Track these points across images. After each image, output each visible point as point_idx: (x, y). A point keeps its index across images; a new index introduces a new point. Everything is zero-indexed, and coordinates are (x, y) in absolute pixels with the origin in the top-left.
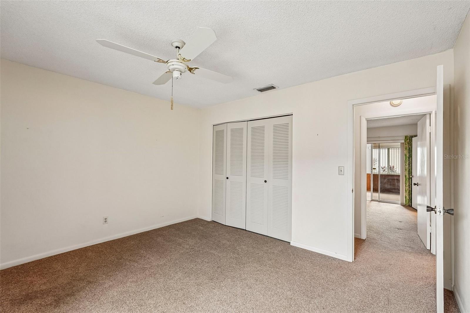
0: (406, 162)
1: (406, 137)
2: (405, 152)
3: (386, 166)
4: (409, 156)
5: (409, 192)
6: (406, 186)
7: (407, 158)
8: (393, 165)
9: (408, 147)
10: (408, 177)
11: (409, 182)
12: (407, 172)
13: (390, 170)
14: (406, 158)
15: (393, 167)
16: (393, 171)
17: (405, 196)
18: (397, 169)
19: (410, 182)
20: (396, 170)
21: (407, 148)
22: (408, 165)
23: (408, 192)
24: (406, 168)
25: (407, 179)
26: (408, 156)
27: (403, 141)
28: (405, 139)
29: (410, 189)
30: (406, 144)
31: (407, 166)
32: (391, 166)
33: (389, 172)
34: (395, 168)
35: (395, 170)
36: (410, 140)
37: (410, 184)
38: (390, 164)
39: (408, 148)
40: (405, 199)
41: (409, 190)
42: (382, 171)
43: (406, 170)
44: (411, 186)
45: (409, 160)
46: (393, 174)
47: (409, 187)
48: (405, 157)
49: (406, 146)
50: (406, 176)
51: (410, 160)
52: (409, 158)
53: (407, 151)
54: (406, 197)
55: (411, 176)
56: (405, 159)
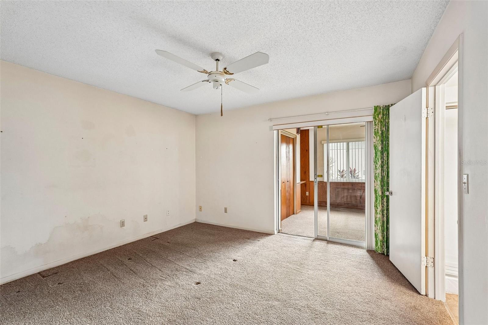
0: (375, 162)
1: (376, 108)
2: (374, 140)
3: (345, 169)
4: (382, 148)
5: (383, 226)
6: (376, 211)
7: (379, 154)
8: (354, 167)
9: (379, 129)
10: (380, 193)
11: (382, 204)
12: (379, 183)
13: (350, 175)
14: (376, 153)
15: (355, 170)
16: (354, 177)
17: (375, 234)
18: (360, 173)
19: (385, 203)
20: (358, 176)
21: (378, 133)
22: (380, 169)
23: (380, 224)
24: (377, 175)
25: (379, 199)
26: (380, 148)
27: (371, 119)
28: (375, 113)
29: (385, 218)
30: (377, 123)
31: (379, 171)
32: (352, 169)
33: (349, 178)
34: (357, 172)
35: (358, 174)
36: (383, 114)
37: (385, 208)
38: (351, 166)
39: (380, 132)
40: (374, 239)
41: (383, 222)
42: (340, 177)
43: (376, 178)
44: (386, 212)
45: (382, 158)
46: (354, 180)
47: (383, 215)
48: (374, 151)
49: (377, 127)
50: (376, 191)
51: (385, 158)
52: (382, 153)
53: (378, 138)
54: (376, 236)
55: (387, 193)
56: (374, 154)
